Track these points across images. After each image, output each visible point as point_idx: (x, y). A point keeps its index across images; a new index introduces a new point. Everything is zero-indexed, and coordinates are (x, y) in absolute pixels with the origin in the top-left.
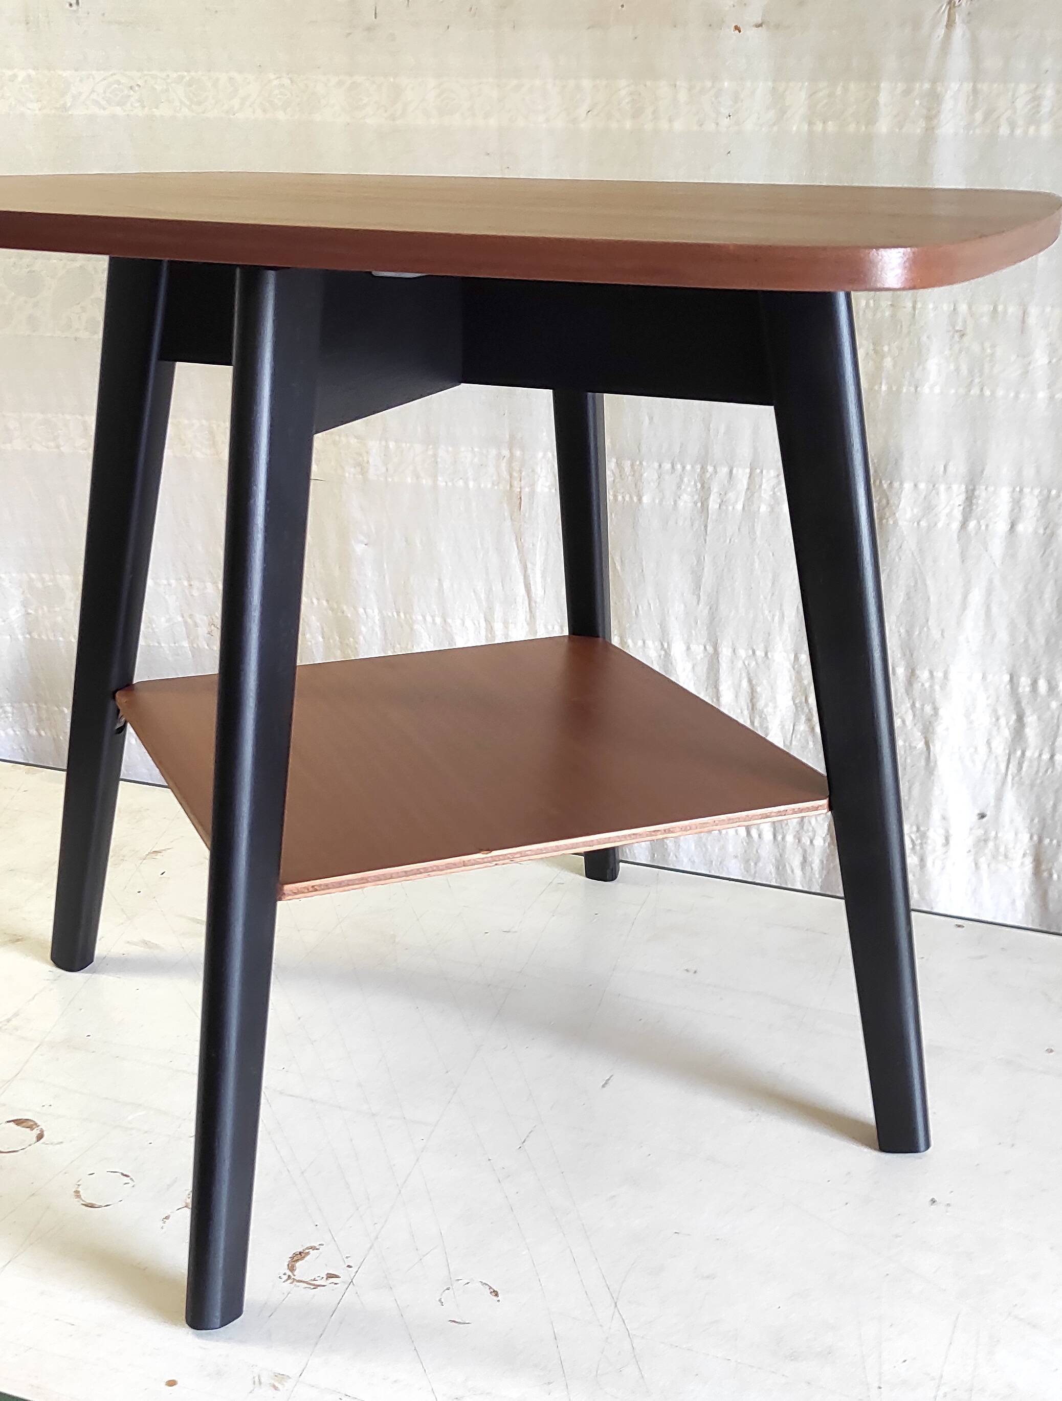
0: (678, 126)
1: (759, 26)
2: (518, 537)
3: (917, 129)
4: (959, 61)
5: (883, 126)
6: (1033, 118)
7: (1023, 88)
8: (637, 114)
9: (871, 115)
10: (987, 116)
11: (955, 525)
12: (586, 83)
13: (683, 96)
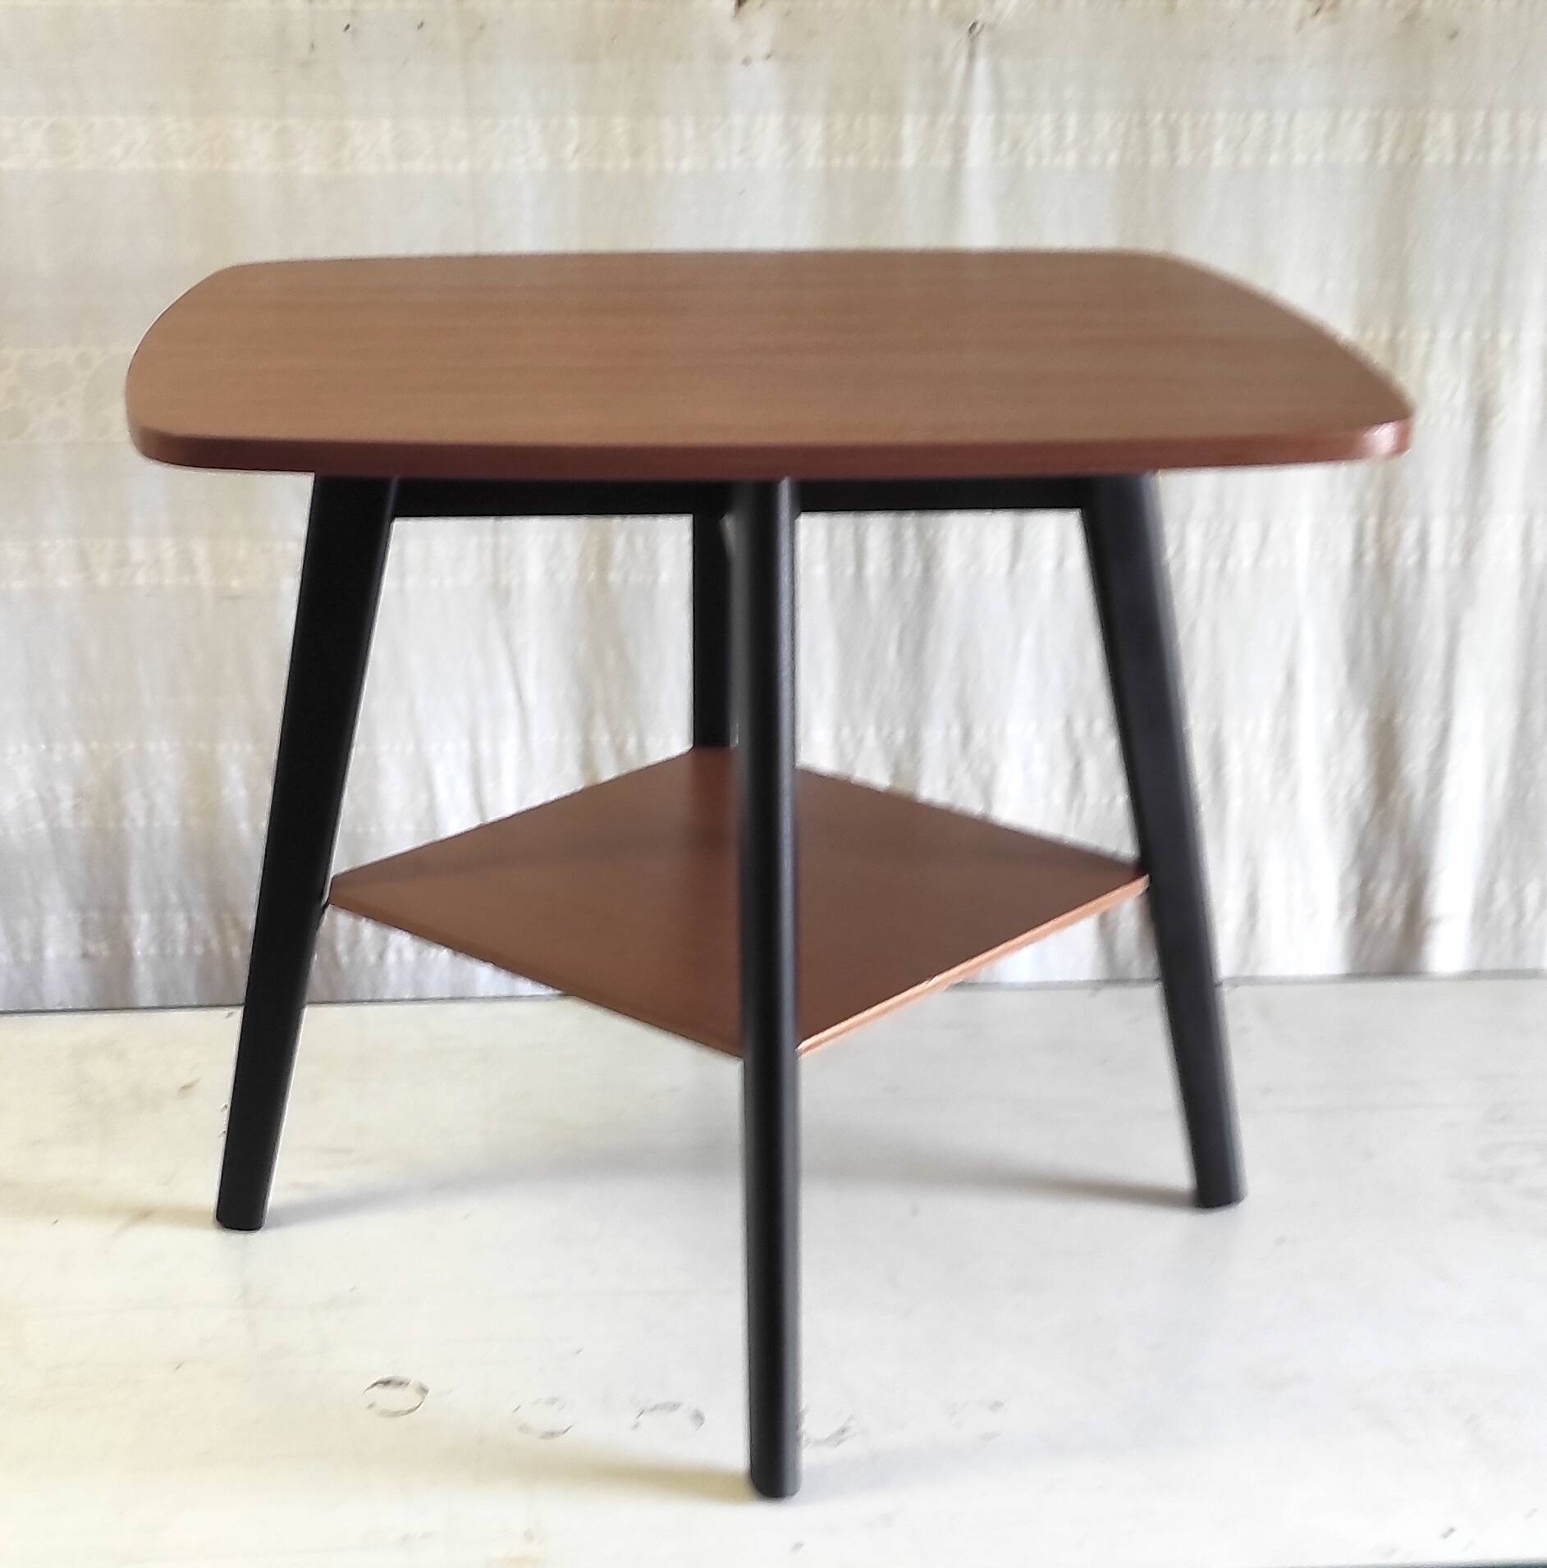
0: (686, 165)
1: (768, 57)
2: (507, 636)
3: (944, 161)
4: (982, 92)
5: (908, 159)
6: (1058, 148)
7: (1047, 119)
8: (637, 152)
9: (894, 149)
10: (1015, 144)
11: (1003, 569)
12: (573, 121)
13: (689, 133)
